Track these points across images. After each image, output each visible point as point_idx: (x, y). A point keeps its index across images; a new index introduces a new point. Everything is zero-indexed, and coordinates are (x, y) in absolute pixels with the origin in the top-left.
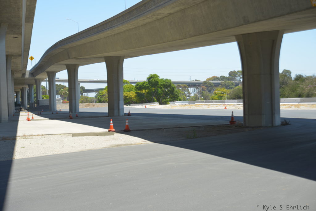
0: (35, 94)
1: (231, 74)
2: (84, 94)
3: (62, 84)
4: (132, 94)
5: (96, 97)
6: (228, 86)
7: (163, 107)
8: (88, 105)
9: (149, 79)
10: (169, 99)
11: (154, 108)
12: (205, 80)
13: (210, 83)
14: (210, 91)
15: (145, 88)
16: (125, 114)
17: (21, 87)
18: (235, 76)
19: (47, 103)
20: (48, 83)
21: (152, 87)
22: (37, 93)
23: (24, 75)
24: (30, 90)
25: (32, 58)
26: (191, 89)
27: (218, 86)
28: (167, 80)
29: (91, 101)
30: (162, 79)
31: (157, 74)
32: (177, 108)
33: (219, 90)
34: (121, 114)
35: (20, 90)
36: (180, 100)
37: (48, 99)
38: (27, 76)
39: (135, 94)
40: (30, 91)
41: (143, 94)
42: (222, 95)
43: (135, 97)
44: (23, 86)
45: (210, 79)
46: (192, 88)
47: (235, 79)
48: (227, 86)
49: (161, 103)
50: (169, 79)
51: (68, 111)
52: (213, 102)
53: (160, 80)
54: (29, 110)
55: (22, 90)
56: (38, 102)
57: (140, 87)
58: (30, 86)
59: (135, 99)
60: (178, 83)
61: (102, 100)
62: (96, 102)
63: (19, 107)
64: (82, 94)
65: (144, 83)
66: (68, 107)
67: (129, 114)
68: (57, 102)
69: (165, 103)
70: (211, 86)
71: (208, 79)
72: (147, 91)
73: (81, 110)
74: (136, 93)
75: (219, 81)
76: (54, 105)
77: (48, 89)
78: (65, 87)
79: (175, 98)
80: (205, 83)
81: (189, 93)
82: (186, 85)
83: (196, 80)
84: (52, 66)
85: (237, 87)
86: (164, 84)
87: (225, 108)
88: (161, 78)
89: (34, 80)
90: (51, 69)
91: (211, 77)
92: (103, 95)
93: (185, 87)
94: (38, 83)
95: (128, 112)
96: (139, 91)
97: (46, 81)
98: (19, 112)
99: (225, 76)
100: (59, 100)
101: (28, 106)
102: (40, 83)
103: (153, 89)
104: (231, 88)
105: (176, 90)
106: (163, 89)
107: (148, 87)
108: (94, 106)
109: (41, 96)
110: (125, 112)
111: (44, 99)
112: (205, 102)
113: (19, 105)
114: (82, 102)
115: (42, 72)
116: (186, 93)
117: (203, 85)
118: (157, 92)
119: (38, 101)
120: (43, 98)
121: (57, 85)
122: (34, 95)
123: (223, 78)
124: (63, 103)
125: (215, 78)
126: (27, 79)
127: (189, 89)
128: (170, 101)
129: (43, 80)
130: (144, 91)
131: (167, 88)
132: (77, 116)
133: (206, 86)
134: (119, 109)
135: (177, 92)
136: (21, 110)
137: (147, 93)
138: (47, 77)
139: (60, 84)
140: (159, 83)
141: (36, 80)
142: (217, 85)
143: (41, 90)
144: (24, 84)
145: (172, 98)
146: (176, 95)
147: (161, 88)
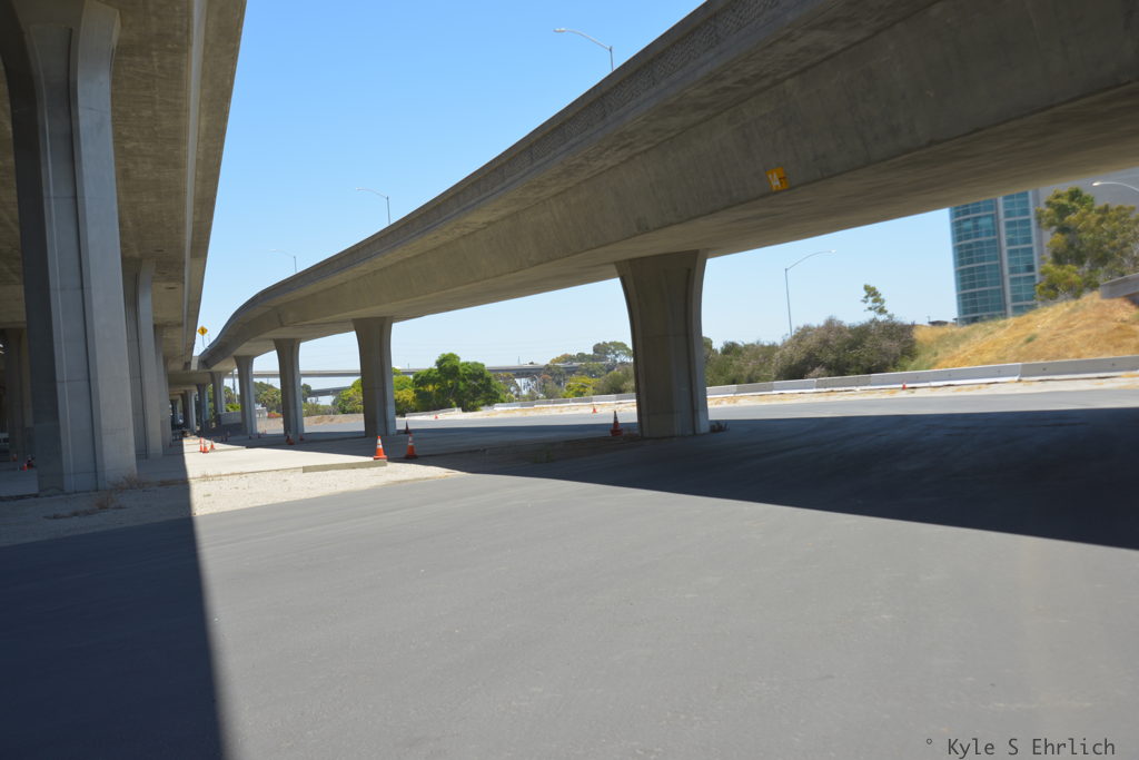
0: (212, 404)
1: (597, 348)
2: (309, 399)
3: (265, 381)
4: (408, 395)
5: (334, 404)
6: (594, 372)
7: (470, 416)
8: (321, 421)
9: (439, 363)
10: (481, 402)
11: (454, 417)
12: (547, 362)
13: (559, 367)
14: (559, 383)
15: (433, 381)
16: (399, 431)
17: (181, 390)
18: (606, 353)
19: (239, 419)
20: (237, 381)
21: (447, 379)
22: (215, 400)
23: (188, 364)
24: (201, 394)
25: (203, 331)
26: (520, 382)
27: (574, 372)
28: (476, 363)
29: (324, 411)
30: (467, 363)
31: (455, 352)
32: (499, 416)
33: (575, 381)
34: (391, 431)
35: (179, 397)
36: (502, 402)
37: (239, 410)
38: (194, 366)
39: (413, 394)
40: (200, 398)
41: (429, 394)
42: (582, 390)
43: (414, 399)
44: (187, 389)
45: (558, 360)
46: (524, 380)
47: (606, 359)
48: (591, 373)
49: (464, 410)
50: (480, 362)
51: (282, 432)
52: (568, 402)
53: (463, 364)
54: (200, 434)
55: (185, 397)
56: (218, 418)
57: (422, 379)
58: (201, 387)
59: (414, 404)
60: (496, 371)
61: (348, 408)
62: (334, 413)
63: (180, 430)
64: (305, 400)
65: (430, 371)
66: (282, 426)
67: (407, 431)
68: (257, 416)
69: (474, 409)
70: (560, 374)
71: (553, 361)
72: (437, 387)
73: (306, 431)
74: (415, 392)
75: (575, 364)
76: (253, 423)
77: (238, 392)
78: (271, 387)
79: (492, 398)
80: (548, 368)
81: (518, 389)
82: (511, 374)
83: (532, 363)
84: (246, 344)
85: (611, 373)
86: (470, 374)
87: (594, 410)
88: (462, 361)
89: (208, 376)
90: (242, 350)
91: (559, 356)
92: (350, 399)
93: (509, 377)
94: (216, 379)
95: (404, 428)
96: (421, 388)
97: (232, 376)
98: (181, 439)
99: (587, 353)
100: (260, 412)
101: (198, 428)
102: (221, 382)
103: (449, 382)
104: (599, 376)
105: (494, 382)
106: (469, 382)
107: (439, 380)
108: (332, 420)
109: (224, 407)
110: (398, 428)
111: (231, 411)
112: (554, 403)
113: (179, 426)
114: (308, 415)
115: (224, 357)
116: (512, 389)
117: (545, 373)
118: (457, 388)
119: (219, 416)
120: (227, 411)
121: (256, 383)
122: (209, 405)
123: (582, 357)
124: (269, 417)
125: (567, 358)
126: (195, 373)
127: (518, 381)
128: (483, 405)
129: (226, 374)
130: (430, 388)
131: (475, 380)
132: (302, 440)
133: (552, 374)
134: (386, 422)
135: (495, 387)
136: (184, 435)
137: (438, 391)
138: (235, 366)
139: (261, 383)
140: (461, 371)
141: (212, 373)
142: (571, 371)
143: (223, 397)
144: (189, 383)
145: (486, 399)
146: (495, 393)
147: (464, 380)
